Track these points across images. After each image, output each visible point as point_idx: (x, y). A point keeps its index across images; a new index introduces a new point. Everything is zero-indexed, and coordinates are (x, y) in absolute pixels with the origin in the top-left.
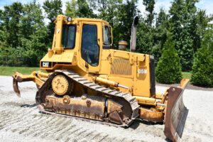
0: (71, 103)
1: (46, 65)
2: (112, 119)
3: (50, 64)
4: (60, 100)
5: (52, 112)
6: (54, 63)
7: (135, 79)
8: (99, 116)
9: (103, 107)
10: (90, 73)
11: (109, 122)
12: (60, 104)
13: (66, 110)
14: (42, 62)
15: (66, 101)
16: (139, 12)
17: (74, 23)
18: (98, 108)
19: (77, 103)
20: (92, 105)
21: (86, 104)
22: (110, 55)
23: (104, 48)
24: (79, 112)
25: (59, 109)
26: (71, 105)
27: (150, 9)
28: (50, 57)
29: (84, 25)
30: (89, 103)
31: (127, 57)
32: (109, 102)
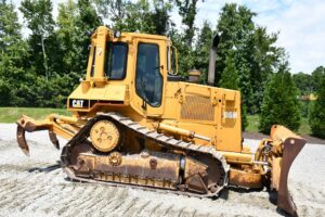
0: (123, 164)
1: (79, 105)
2: (190, 186)
3: (86, 103)
4: (105, 160)
5: (92, 178)
6: (93, 102)
7: (219, 126)
8: (169, 182)
9: (178, 169)
10: (149, 118)
11: (187, 190)
12: (104, 166)
13: (114, 175)
14: (71, 100)
15: (114, 161)
16: (173, 24)
17: (124, 40)
18: (170, 171)
19: (133, 164)
20: (158, 166)
21: (148, 165)
22: (179, 91)
23: (170, 79)
24: (136, 178)
25: (102, 174)
26: (124, 167)
27: (189, 21)
28: (85, 91)
29: (140, 44)
30: (153, 163)
31: (207, 94)
32: (188, 160)
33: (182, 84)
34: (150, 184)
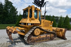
0: (41, 37)
4: (37, 37)
5: (34, 43)
8: (49, 39)
12: (37, 39)
18: (49, 37)
19: (43, 37)
20: (47, 36)
22: (44, 21)
23: (42, 19)
25: (36, 41)
32: (52, 34)
33: (44, 20)
34: (45, 41)
